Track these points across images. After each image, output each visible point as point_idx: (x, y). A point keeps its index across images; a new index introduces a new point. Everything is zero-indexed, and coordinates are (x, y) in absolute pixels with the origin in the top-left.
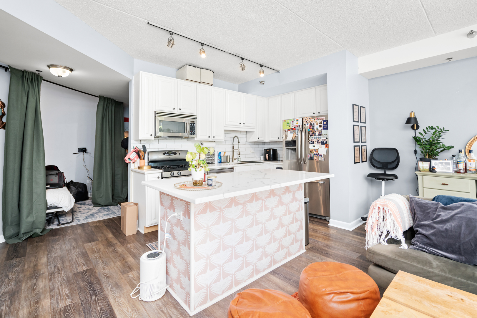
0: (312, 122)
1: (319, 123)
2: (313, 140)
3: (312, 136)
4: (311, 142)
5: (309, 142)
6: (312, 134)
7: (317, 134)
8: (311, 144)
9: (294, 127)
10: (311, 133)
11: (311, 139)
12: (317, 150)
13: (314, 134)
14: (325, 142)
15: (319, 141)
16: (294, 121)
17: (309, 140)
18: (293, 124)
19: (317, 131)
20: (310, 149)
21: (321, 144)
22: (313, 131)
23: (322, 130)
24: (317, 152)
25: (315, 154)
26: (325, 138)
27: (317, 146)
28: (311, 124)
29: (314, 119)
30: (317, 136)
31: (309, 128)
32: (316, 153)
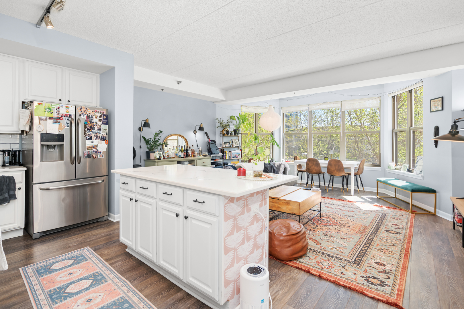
0: (90, 114)
1: (98, 117)
2: (90, 135)
3: (90, 130)
4: (88, 137)
5: (85, 137)
6: (90, 128)
7: (96, 128)
8: (89, 139)
9: (62, 116)
10: (88, 127)
11: (88, 134)
12: (96, 146)
13: (92, 128)
14: (104, 138)
15: (98, 137)
16: (61, 108)
17: (86, 135)
18: (58, 111)
19: (96, 125)
20: (87, 145)
21: (100, 139)
22: (91, 124)
23: (101, 124)
24: (96, 148)
25: (94, 151)
26: (105, 134)
27: (96, 142)
28: (88, 116)
29: (93, 111)
30: (96, 131)
31: (86, 121)
32: (94, 149)
